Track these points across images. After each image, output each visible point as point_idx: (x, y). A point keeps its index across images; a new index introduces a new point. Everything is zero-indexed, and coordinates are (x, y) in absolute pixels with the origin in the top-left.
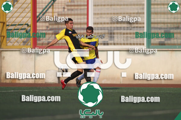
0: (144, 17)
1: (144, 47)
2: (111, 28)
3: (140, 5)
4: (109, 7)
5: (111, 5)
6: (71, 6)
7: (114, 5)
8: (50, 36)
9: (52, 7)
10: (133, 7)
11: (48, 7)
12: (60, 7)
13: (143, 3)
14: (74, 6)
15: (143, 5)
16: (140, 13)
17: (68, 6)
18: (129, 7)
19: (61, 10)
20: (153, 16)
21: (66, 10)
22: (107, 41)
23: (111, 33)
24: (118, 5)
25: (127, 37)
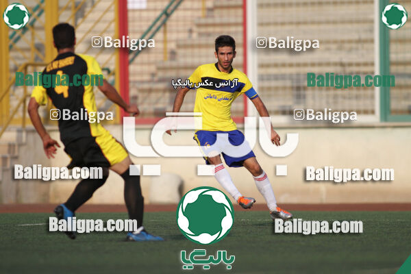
0: (373, 49)
1: (374, 119)
2: (298, 75)
3: (365, 21)
4: (293, 27)
5: (298, 23)
6: (207, 25)
7: (305, 23)
8: (160, 94)
9: (162, 29)
10: (349, 26)
11: (154, 29)
12: (181, 28)
13: (370, 17)
14: (214, 25)
15: (372, 21)
16: (365, 41)
17: (199, 25)
18: (340, 27)
19: (183, 36)
20: (393, 47)
21: (195, 35)
22: (290, 106)
23: (298, 88)
24: (313, 23)
25: (335, 97)
